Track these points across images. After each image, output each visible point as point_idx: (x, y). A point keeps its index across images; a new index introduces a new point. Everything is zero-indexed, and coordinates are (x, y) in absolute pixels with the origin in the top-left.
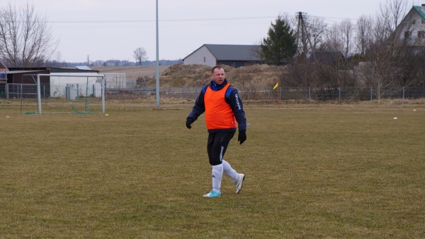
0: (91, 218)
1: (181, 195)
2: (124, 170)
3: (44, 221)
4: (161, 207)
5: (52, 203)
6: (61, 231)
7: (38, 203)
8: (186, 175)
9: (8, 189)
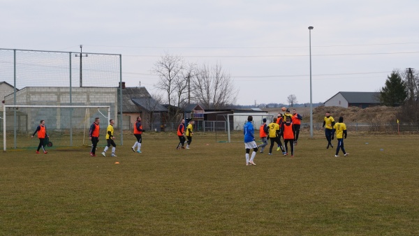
0: (296, 221)
1: (355, 204)
2: (306, 185)
3: (261, 222)
4: (343, 213)
5: (262, 209)
6: (277, 231)
7: (253, 209)
8: (352, 189)
9: (227, 198)
